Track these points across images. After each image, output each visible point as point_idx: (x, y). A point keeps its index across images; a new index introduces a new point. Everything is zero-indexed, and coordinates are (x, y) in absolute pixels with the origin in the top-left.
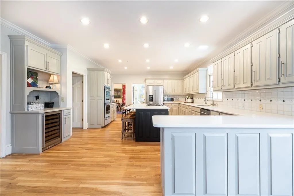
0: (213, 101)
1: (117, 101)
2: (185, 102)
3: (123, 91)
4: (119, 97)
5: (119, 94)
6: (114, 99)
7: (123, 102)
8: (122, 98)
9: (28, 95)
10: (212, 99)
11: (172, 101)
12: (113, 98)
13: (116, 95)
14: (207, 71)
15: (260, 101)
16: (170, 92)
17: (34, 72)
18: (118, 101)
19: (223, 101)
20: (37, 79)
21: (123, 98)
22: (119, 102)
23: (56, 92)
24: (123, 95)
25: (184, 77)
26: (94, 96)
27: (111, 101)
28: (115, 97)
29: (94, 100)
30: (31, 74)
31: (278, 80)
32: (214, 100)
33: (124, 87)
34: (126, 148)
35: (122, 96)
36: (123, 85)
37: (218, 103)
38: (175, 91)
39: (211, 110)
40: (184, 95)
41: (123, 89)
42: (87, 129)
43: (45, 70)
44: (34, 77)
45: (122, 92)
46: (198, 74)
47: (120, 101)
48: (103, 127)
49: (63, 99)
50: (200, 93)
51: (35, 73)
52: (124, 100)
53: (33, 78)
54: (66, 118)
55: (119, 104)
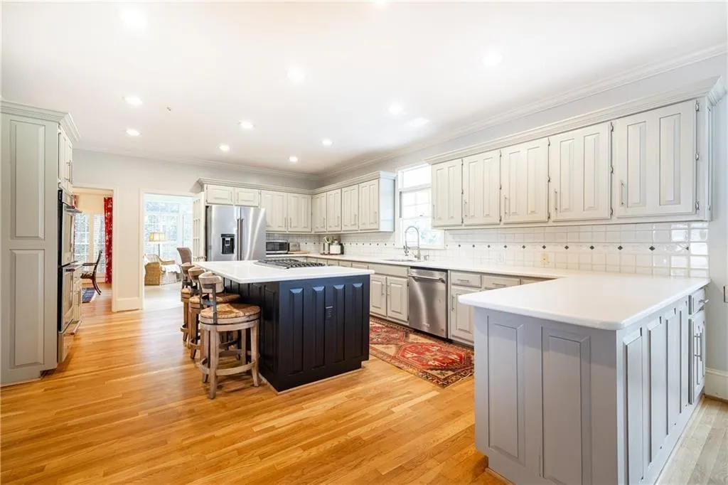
0: (418, 248)
2: (324, 254)
10: (416, 244)
11: (286, 252)
14: (395, 181)
15: (544, 247)
16: (277, 226)
19: (445, 249)
25: (318, 190)
31: (610, 212)
32: (421, 247)
34: (273, 428)
37: (431, 253)
38: (292, 226)
39: (451, 270)
40: (315, 236)
46: (376, 187)
50: (381, 230)
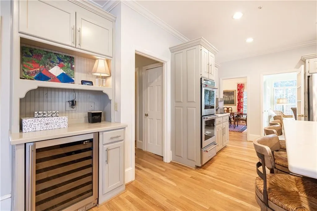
1: (228, 108)
3: (239, 94)
4: (232, 103)
5: (232, 98)
6: (224, 106)
7: (239, 110)
8: (237, 105)
9: (23, 96)
12: (221, 105)
13: (227, 99)
17: (65, 56)
18: (230, 109)
20: (73, 69)
21: (239, 104)
22: (232, 110)
23: (102, 91)
24: (239, 100)
26: (182, 101)
27: (217, 110)
28: (226, 103)
29: (182, 109)
30: (58, 58)
33: (241, 87)
35: (237, 102)
36: (238, 85)
41: (238, 90)
42: (171, 162)
43: (70, 45)
44: (66, 64)
45: (237, 95)
47: (234, 108)
48: (197, 167)
49: (116, 105)
51: (68, 57)
52: (240, 107)
53: (64, 66)
54: (107, 150)
55: (232, 114)
